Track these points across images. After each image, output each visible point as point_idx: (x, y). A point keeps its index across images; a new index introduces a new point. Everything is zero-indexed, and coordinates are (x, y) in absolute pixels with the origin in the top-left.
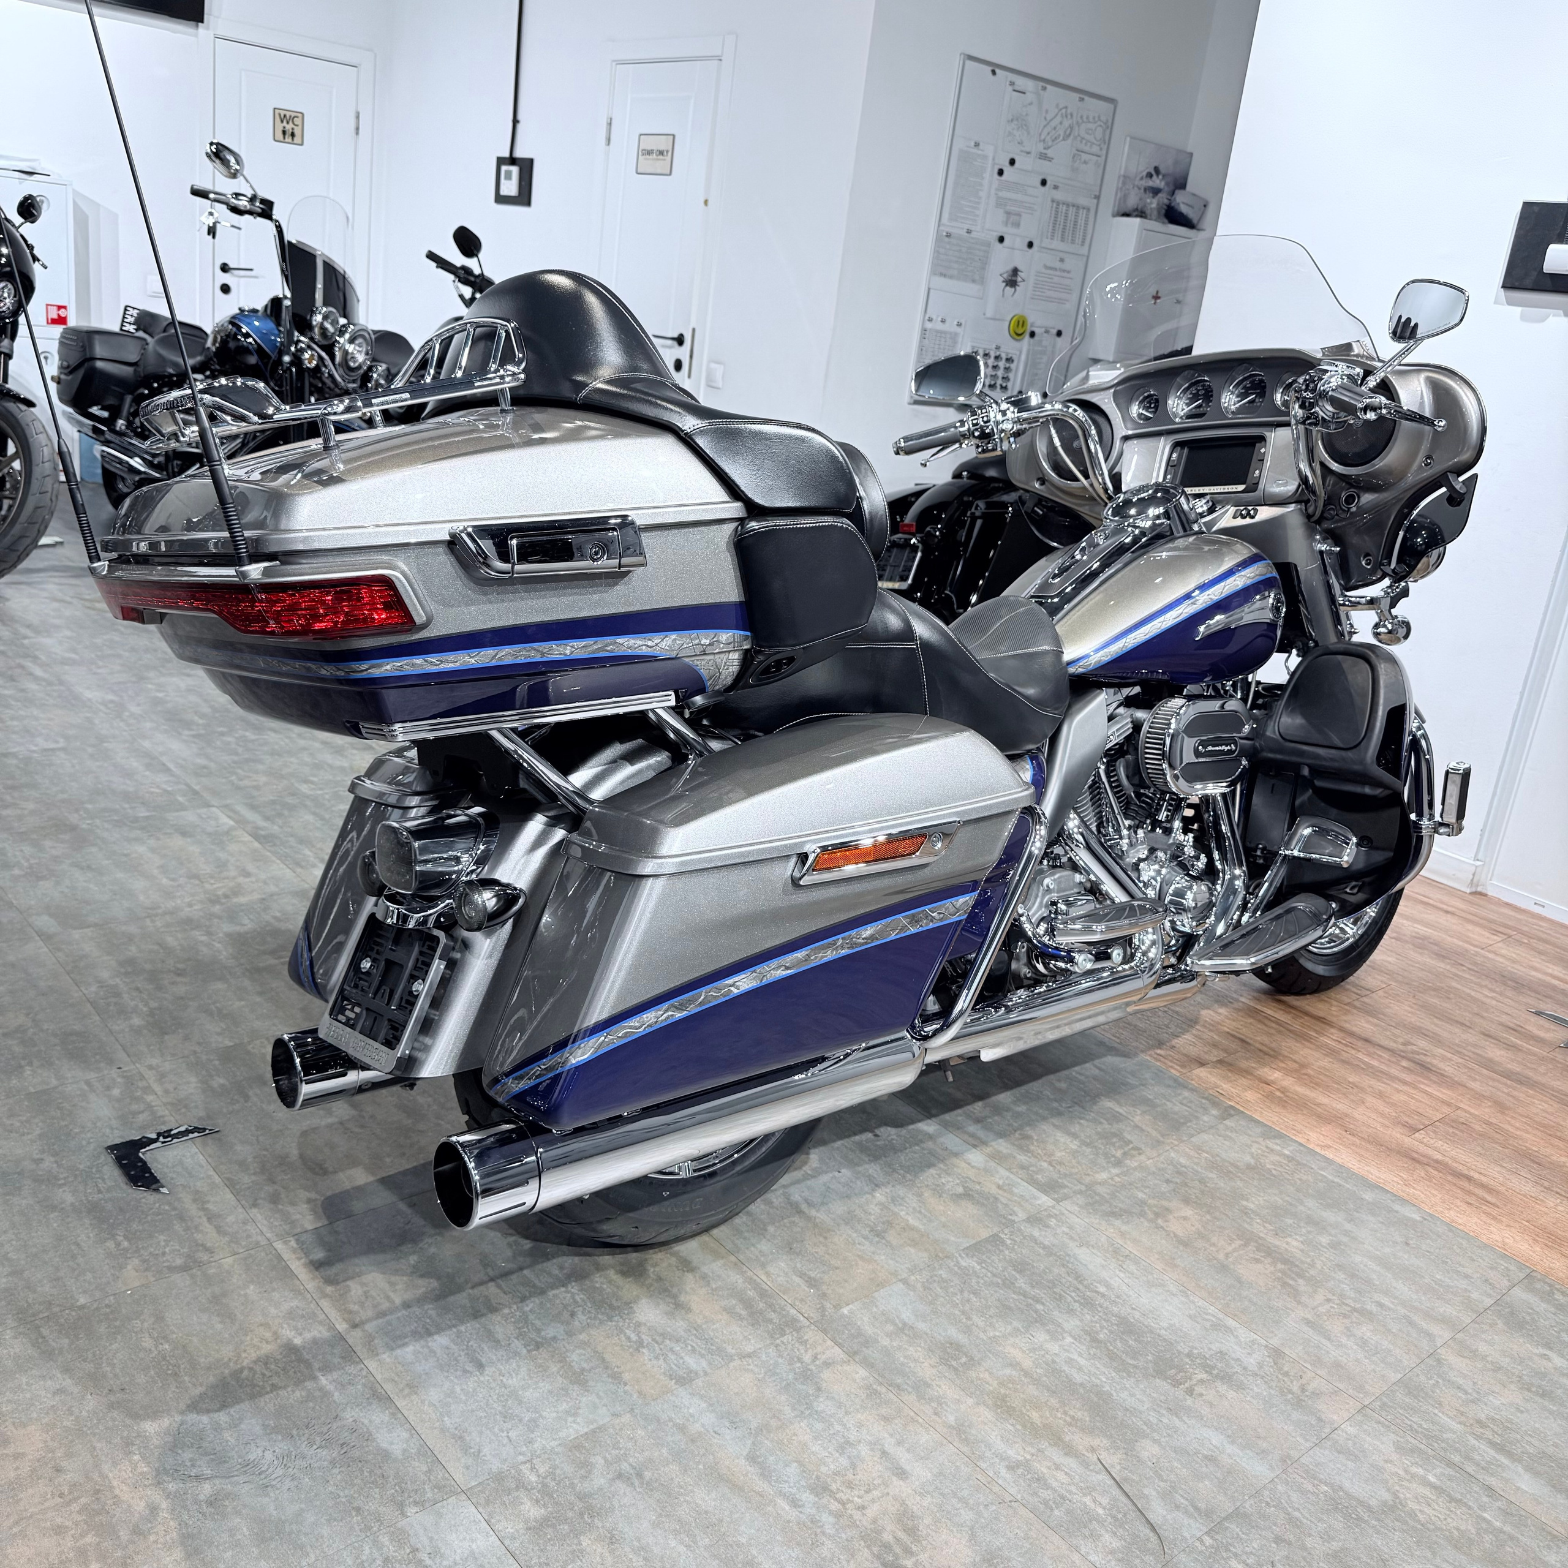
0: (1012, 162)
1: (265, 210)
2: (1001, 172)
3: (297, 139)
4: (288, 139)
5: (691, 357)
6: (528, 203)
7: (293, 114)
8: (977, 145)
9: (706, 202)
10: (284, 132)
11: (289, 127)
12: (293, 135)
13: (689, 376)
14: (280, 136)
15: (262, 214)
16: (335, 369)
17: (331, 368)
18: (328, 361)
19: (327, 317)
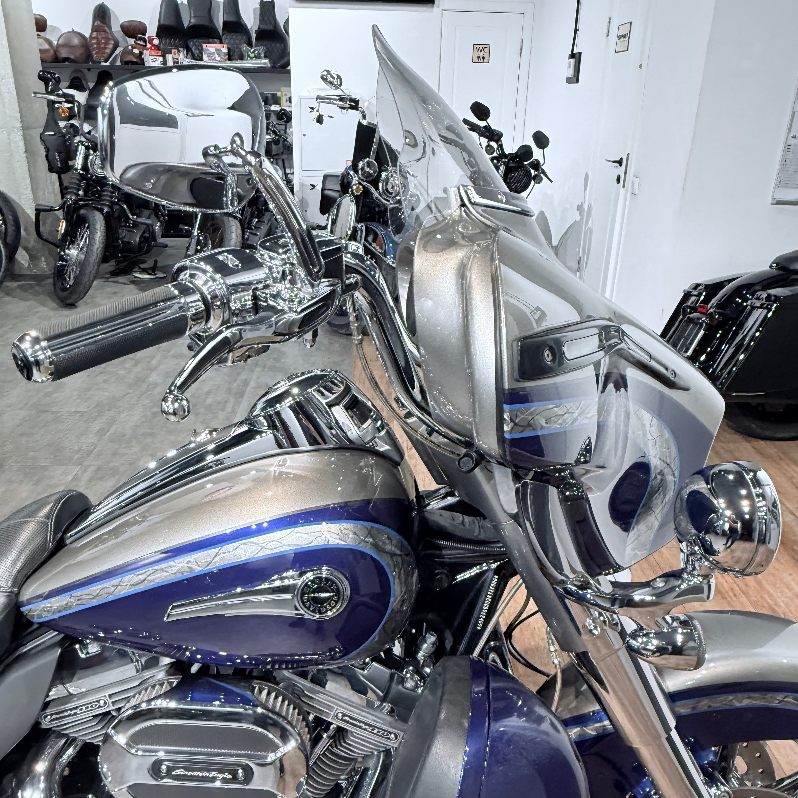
1: (355, 105)
3: (485, 60)
4: (481, 61)
5: (626, 173)
6: (577, 81)
7: (484, 46)
9: (640, 66)
10: (478, 57)
11: (481, 54)
12: (483, 58)
13: (624, 187)
14: (476, 59)
15: (351, 107)
16: (380, 194)
17: (376, 194)
18: (372, 189)
19: (369, 165)
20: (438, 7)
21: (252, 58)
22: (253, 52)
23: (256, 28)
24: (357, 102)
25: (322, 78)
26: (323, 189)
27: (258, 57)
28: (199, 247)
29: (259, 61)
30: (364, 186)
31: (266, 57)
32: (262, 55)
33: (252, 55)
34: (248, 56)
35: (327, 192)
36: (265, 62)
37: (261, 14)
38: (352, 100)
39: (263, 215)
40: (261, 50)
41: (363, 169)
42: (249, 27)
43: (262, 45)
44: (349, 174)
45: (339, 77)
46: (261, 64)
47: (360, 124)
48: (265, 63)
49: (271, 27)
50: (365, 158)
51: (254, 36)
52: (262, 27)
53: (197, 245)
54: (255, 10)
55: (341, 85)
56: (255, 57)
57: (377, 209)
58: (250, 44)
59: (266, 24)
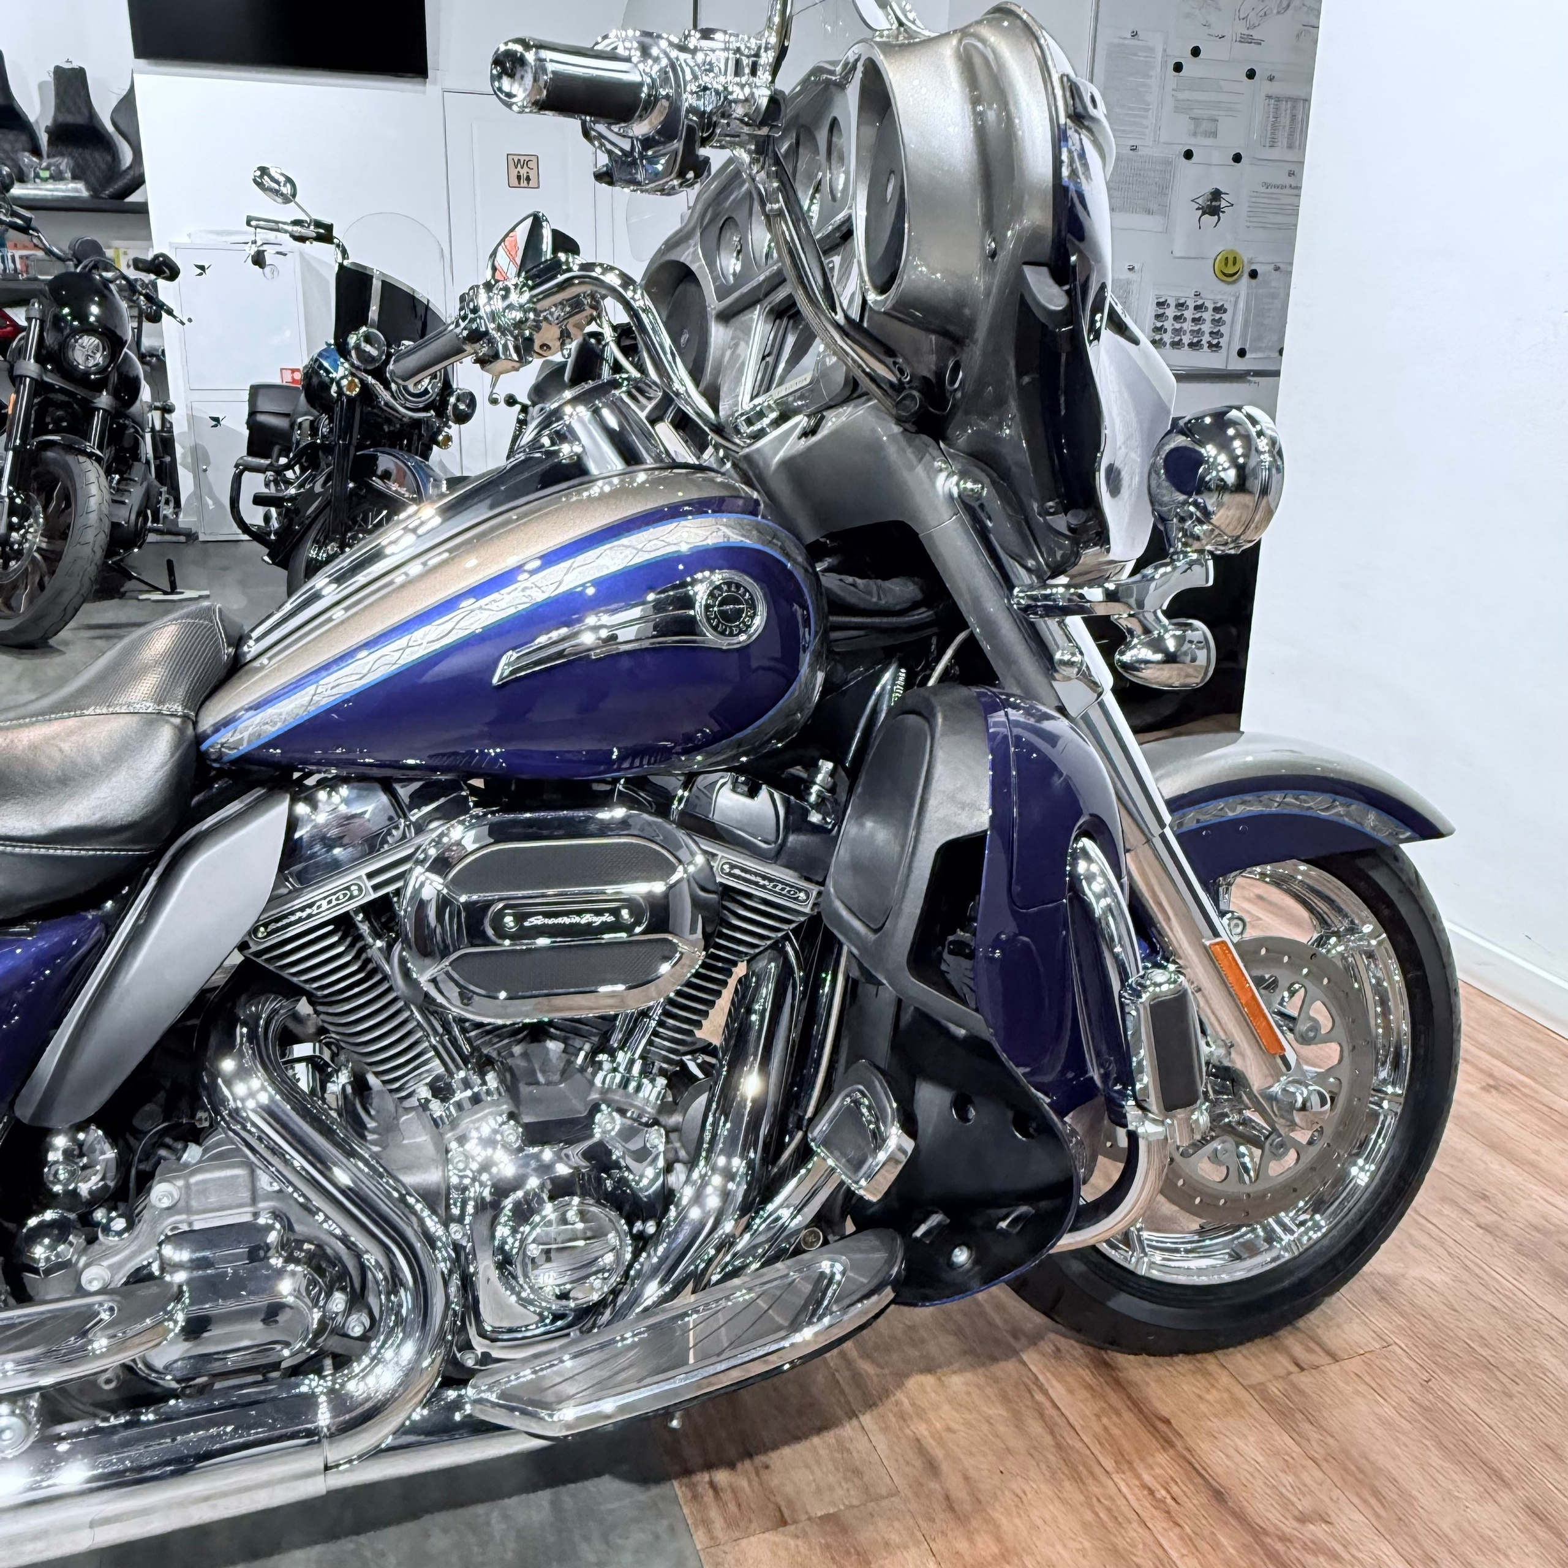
0: (1196, 52)
1: (325, 234)
2: (1178, 67)
3: (532, 183)
4: (524, 183)
8: (1135, 34)
10: (519, 178)
12: (528, 179)
14: (515, 182)
15: (319, 238)
16: (393, 396)
17: (385, 395)
18: (379, 388)
19: (368, 339)
20: (435, 83)
21: (45, 180)
22: (47, 168)
23: (48, 121)
24: (329, 228)
25: (255, 181)
26: (252, 413)
27: (57, 177)
28: (15, 520)
29: (61, 186)
30: (362, 381)
31: (75, 178)
32: (68, 175)
33: (45, 174)
34: (37, 176)
35: (261, 418)
36: (77, 189)
37: (58, 94)
38: (318, 224)
39: (130, 467)
40: (64, 163)
41: (357, 347)
42: (32, 119)
43: (62, 155)
44: (321, 366)
45: (289, 180)
46: (67, 190)
47: (341, 266)
48: (77, 191)
49: (81, 120)
50: (357, 328)
51: (44, 139)
52: (60, 119)
53: (11, 514)
54: (41, 86)
55: (294, 195)
56: (52, 177)
57: (386, 428)
58: (36, 151)
59: (69, 111)
